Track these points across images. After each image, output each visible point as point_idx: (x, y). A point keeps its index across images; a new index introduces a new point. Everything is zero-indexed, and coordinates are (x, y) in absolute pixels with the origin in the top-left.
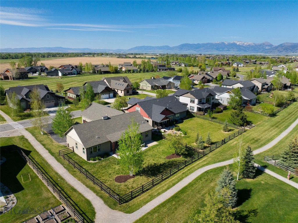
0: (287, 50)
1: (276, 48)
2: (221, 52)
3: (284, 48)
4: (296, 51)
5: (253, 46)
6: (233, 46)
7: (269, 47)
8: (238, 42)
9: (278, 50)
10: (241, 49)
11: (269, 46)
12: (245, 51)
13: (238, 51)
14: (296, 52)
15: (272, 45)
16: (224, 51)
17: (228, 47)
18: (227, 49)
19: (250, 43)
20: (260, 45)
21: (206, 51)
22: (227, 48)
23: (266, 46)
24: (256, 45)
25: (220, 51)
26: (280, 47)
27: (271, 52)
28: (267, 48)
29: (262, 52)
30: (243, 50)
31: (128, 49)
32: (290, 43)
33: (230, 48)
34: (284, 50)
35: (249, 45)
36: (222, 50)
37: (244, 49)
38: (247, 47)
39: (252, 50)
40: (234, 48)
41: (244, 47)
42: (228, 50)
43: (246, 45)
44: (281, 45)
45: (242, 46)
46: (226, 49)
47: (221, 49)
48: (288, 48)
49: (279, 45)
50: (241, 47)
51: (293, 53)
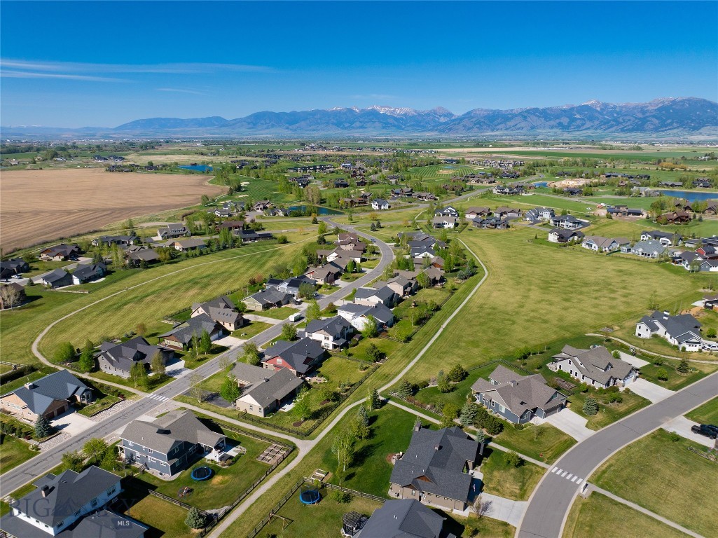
0: (480, 125)
1: (460, 119)
2: (346, 131)
3: (474, 120)
4: (497, 127)
5: (413, 116)
6: (373, 116)
7: (446, 119)
8: (382, 107)
9: (464, 126)
10: (388, 123)
11: (446, 116)
12: (399, 127)
13: (384, 128)
14: (497, 130)
15: (452, 115)
16: (353, 128)
17: (361, 120)
18: (361, 125)
19: (406, 110)
20: (428, 114)
21: (313, 130)
22: (361, 122)
23: (440, 116)
24: (419, 115)
25: (346, 128)
26: (466, 118)
27: (450, 129)
28: (442, 120)
29: (432, 130)
30: (394, 126)
31: (114, 127)
32: (486, 111)
33: (366, 122)
34: (475, 124)
35: (405, 115)
36: (349, 127)
37: (396, 123)
38: (402, 119)
39: (413, 126)
40: (375, 122)
41: (396, 119)
42: (362, 127)
43: (398, 115)
44: (468, 113)
45: (391, 117)
46: (358, 124)
47: (347, 125)
48: (483, 120)
49: (465, 115)
50: (389, 120)
51: (493, 130)
